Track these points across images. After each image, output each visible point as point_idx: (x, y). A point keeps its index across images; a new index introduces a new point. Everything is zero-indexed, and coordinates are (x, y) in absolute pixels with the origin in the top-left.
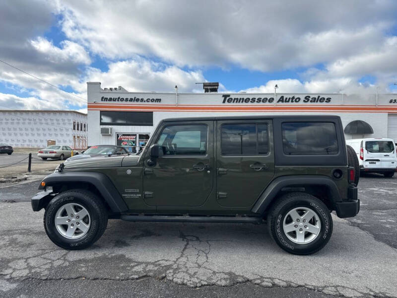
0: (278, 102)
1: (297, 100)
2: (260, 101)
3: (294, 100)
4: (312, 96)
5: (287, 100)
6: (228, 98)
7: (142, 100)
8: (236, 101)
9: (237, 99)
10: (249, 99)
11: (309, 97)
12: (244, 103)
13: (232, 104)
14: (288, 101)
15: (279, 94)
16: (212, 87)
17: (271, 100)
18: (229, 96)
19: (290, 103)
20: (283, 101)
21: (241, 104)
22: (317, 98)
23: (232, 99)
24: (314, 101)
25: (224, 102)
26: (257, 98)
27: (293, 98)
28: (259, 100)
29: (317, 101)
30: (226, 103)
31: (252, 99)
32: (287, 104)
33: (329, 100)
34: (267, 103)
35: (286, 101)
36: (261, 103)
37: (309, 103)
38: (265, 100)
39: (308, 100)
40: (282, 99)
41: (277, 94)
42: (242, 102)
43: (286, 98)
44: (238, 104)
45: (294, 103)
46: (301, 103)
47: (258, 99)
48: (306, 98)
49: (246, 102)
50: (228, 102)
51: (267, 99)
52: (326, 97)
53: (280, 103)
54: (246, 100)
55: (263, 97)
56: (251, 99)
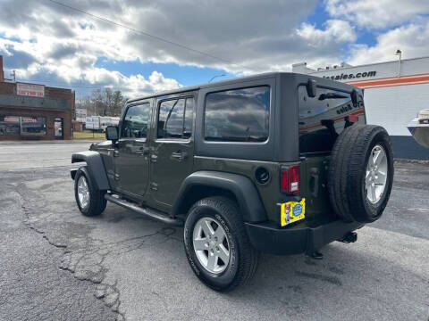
7: (351, 76)
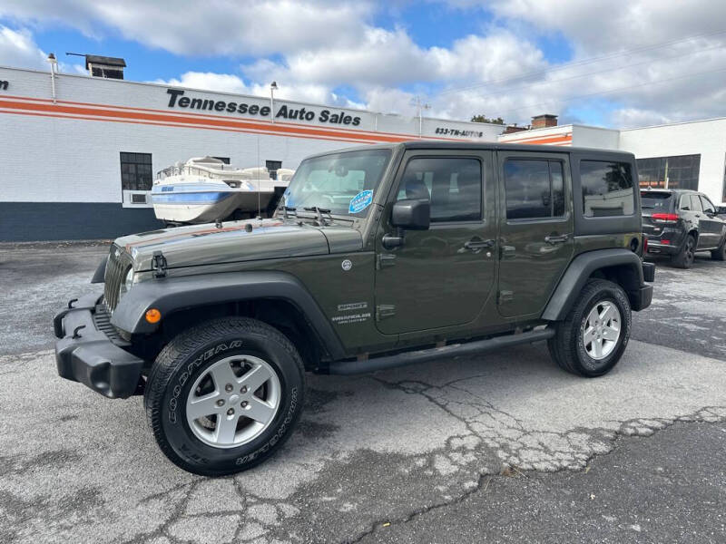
0: (278, 116)
1: (310, 116)
2: (245, 111)
3: (304, 115)
4: (332, 112)
5: (293, 114)
6: (179, 97)
8: (196, 104)
9: (200, 101)
10: (224, 104)
11: (328, 113)
12: (214, 112)
13: (188, 110)
14: (295, 117)
15: (279, 101)
16: (111, 68)
17: (265, 111)
18: (182, 92)
19: (298, 121)
20: (285, 116)
21: (207, 112)
22: (340, 115)
23: (188, 100)
24: (336, 122)
25: (172, 104)
26: (239, 104)
27: (303, 111)
28: (243, 109)
29: (340, 122)
30: (177, 108)
31: (230, 105)
32: (292, 121)
33: (357, 121)
34: (258, 117)
35: (291, 117)
36: (247, 116)
37: (328, 124)
38: (254, 110)
39: (327, 118)
40: (283, 112)
41: (274, 100)
42: (210, 109)
43: (291, 111)
44: (201, 111)
45: (305, 122)
46: (316, 122)
47: (241, 106)
48: (323, 113)
49: (217, 109)
50: (181, 104)
51: (257, 107)
52: (354, 116)
53: (281, 119)
54: (217, 104)
55: (250, 104)
56: (227, 104)
